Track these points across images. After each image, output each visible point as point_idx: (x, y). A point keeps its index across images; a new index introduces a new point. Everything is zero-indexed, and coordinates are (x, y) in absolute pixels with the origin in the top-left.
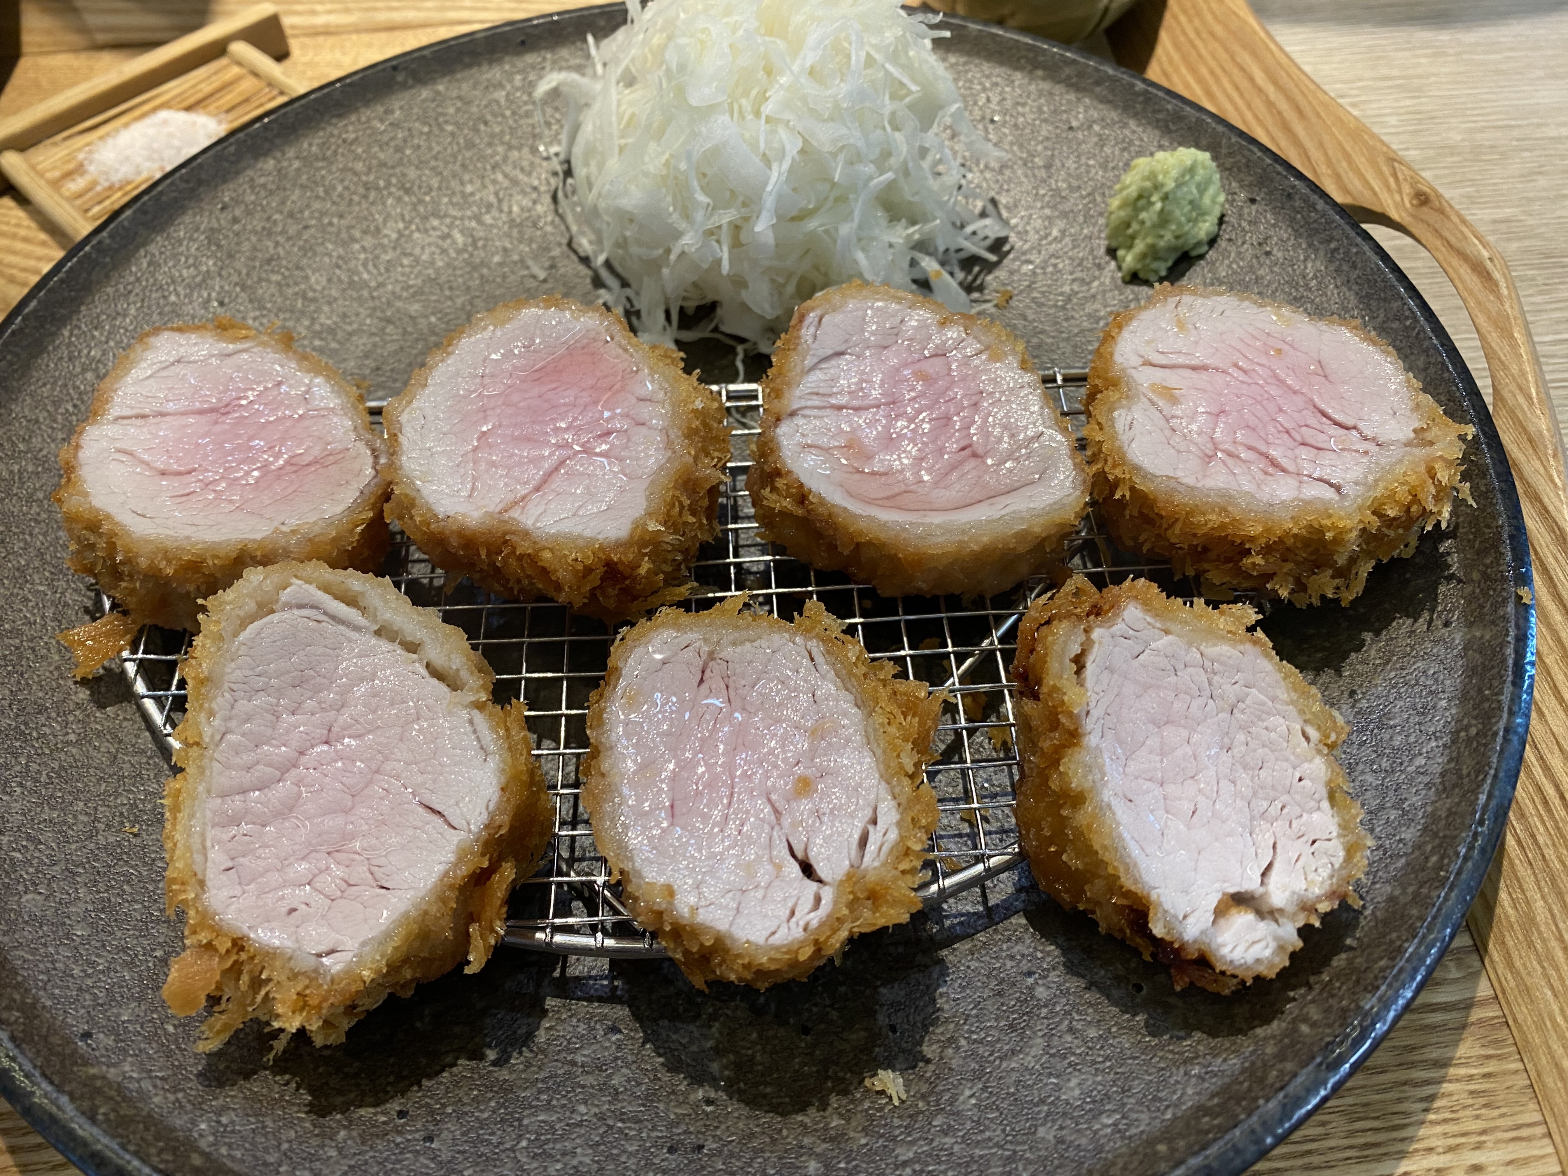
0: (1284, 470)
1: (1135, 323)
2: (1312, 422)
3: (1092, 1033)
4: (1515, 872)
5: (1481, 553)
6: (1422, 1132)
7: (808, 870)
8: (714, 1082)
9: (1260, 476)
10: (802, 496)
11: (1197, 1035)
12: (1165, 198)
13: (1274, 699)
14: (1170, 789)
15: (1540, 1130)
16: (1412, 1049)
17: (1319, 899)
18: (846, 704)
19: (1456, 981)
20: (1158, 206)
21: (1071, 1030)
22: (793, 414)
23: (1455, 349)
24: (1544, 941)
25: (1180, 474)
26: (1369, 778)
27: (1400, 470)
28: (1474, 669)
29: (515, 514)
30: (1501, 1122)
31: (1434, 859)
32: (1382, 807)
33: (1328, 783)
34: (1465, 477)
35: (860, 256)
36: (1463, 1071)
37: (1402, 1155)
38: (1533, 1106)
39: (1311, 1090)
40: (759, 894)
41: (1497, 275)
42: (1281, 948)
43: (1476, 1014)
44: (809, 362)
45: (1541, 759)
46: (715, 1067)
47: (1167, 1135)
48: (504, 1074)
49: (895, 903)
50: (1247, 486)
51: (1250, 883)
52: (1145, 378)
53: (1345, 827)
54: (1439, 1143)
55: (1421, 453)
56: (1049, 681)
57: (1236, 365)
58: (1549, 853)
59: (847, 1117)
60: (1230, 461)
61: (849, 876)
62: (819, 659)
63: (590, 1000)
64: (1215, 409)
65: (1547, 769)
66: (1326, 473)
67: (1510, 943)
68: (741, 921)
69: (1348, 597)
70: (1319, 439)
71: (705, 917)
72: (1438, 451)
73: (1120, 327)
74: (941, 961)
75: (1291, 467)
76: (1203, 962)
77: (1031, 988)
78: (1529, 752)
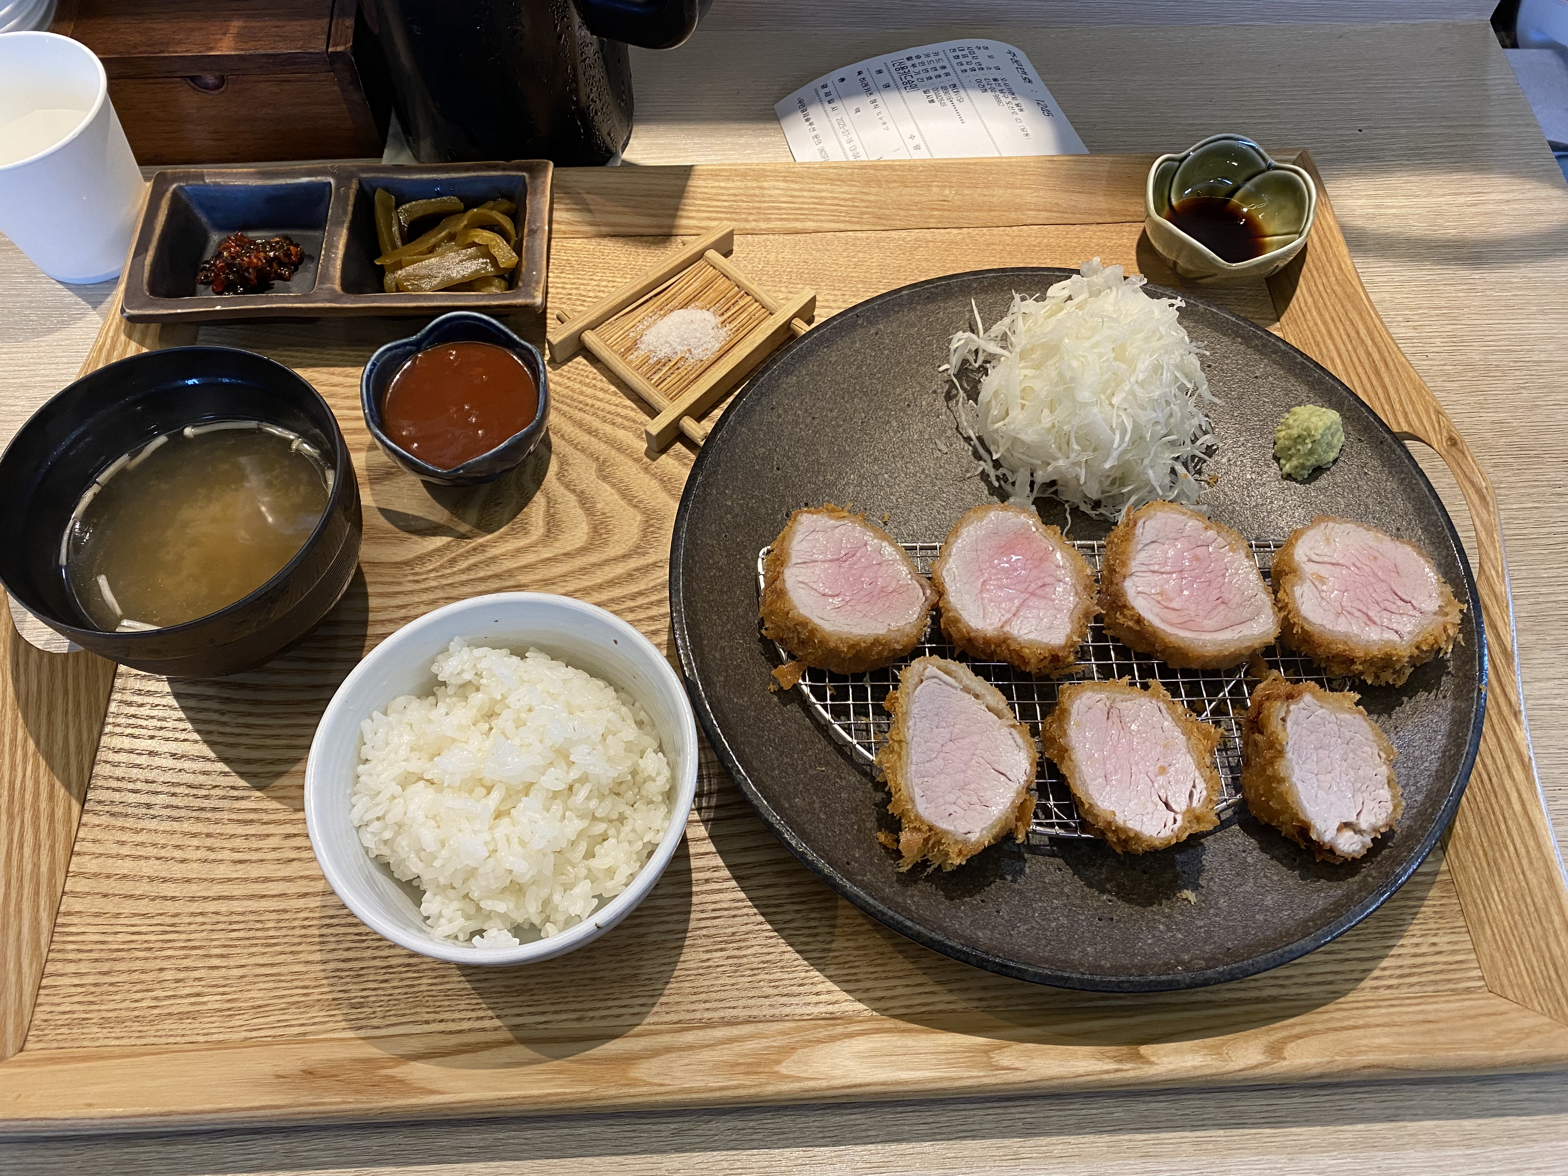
0: (1375, 623)
1: (1304, 537)
2: (1390, 598)
3: (1276, 878)
4: (1464, 813)
5: (1465, 663)
6: (1411, 928)
7: (1167, 805)
8: (1110, 892)
9: (1363, 625)
10: (1139, 620)
11: (1322, 881)
12: (1314, 442)
13: (1367, 739)
14: (1321, 777)
15: (1464, 929)
16: (1409, 892)
17: (1381, 827)
18: (1177, 732)
19: (1431, 862)
20: (1310, 446)
21: (1266, 876)
22: (1131, 575)
23: (1462, 549)
24: (1475, 846)
25: (1324, 623)
26: (1402, 770)
27: (1430, 628)
28: (1456, 722)
29: (1007, 628)
30: (1447, 925)
31: (1430, 810)
32: (1407, 784)
33: (1388, 777)
34: (1460, 631)
35: (1150, 472)
36: (1431, 903)
37: (1401, 937)
38: (1462, 919)
39: (1372, 904)
40: (1149, 816)
41: (1488, 499)
42: (1363, 846)
43: (1440, 878)
44: (1140, 547)
45: (1482, 760)
46: (1108, 886)
47: (1311, 919)
48: (1017, 886)
49: (1209, 822)
50: (1355, 629)
51: (1353, 819)
52: (1309, 569)
53: (1394, 796)
54: (1419, 933)
55: (1441, 619)
56: (1271, 729)
57: (1354, 565)
58: (1481, 805)
59: (1171, 908)
60: (1349, 616)
61: (1188, 811)
62: (1164, 711)
63: (1044, 855)
64: (1343, 589)
65: (1485, 765)
66: (1395, 626)
67: (1459, 846)
68: (1144, 827)
69: (1399, 683)
70: (1393, 608)
71: (1130, 824)
72: (1449, 618)
73: (1297, 539)
74: (1202, 844)
75: (1379, 623)
76: (1332, 851)
77: (1245, 858)
78: (1478, 759)
